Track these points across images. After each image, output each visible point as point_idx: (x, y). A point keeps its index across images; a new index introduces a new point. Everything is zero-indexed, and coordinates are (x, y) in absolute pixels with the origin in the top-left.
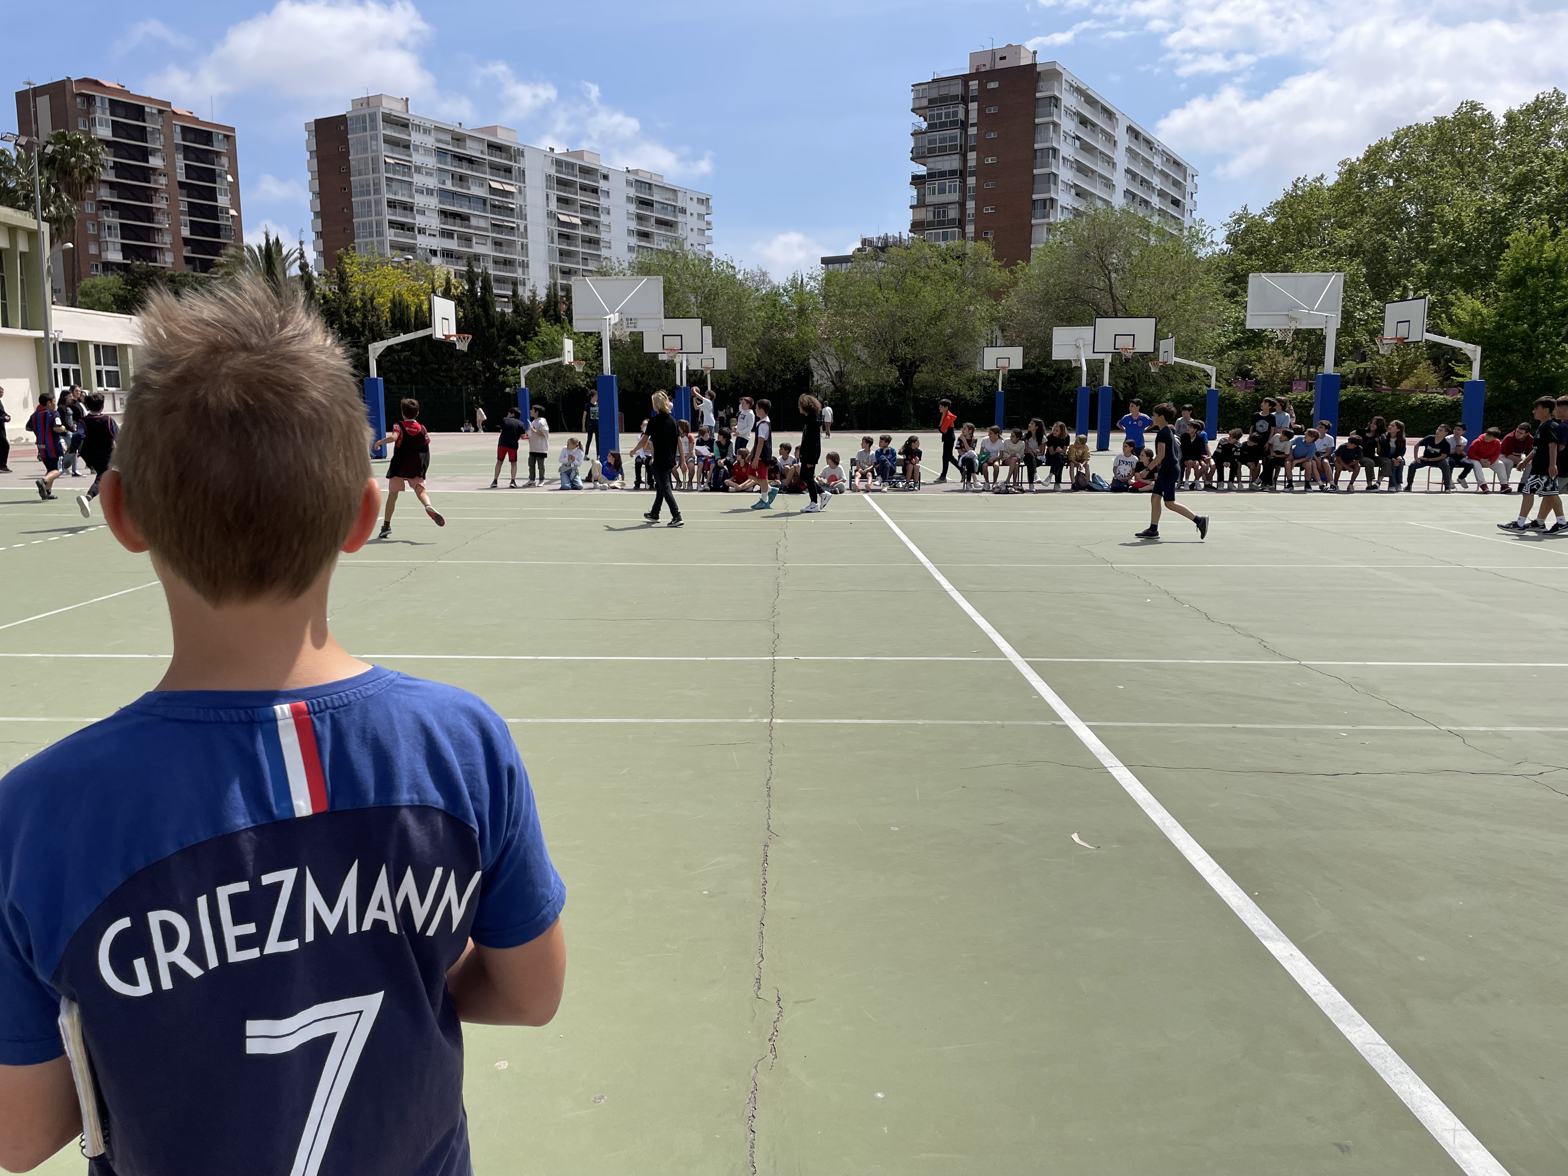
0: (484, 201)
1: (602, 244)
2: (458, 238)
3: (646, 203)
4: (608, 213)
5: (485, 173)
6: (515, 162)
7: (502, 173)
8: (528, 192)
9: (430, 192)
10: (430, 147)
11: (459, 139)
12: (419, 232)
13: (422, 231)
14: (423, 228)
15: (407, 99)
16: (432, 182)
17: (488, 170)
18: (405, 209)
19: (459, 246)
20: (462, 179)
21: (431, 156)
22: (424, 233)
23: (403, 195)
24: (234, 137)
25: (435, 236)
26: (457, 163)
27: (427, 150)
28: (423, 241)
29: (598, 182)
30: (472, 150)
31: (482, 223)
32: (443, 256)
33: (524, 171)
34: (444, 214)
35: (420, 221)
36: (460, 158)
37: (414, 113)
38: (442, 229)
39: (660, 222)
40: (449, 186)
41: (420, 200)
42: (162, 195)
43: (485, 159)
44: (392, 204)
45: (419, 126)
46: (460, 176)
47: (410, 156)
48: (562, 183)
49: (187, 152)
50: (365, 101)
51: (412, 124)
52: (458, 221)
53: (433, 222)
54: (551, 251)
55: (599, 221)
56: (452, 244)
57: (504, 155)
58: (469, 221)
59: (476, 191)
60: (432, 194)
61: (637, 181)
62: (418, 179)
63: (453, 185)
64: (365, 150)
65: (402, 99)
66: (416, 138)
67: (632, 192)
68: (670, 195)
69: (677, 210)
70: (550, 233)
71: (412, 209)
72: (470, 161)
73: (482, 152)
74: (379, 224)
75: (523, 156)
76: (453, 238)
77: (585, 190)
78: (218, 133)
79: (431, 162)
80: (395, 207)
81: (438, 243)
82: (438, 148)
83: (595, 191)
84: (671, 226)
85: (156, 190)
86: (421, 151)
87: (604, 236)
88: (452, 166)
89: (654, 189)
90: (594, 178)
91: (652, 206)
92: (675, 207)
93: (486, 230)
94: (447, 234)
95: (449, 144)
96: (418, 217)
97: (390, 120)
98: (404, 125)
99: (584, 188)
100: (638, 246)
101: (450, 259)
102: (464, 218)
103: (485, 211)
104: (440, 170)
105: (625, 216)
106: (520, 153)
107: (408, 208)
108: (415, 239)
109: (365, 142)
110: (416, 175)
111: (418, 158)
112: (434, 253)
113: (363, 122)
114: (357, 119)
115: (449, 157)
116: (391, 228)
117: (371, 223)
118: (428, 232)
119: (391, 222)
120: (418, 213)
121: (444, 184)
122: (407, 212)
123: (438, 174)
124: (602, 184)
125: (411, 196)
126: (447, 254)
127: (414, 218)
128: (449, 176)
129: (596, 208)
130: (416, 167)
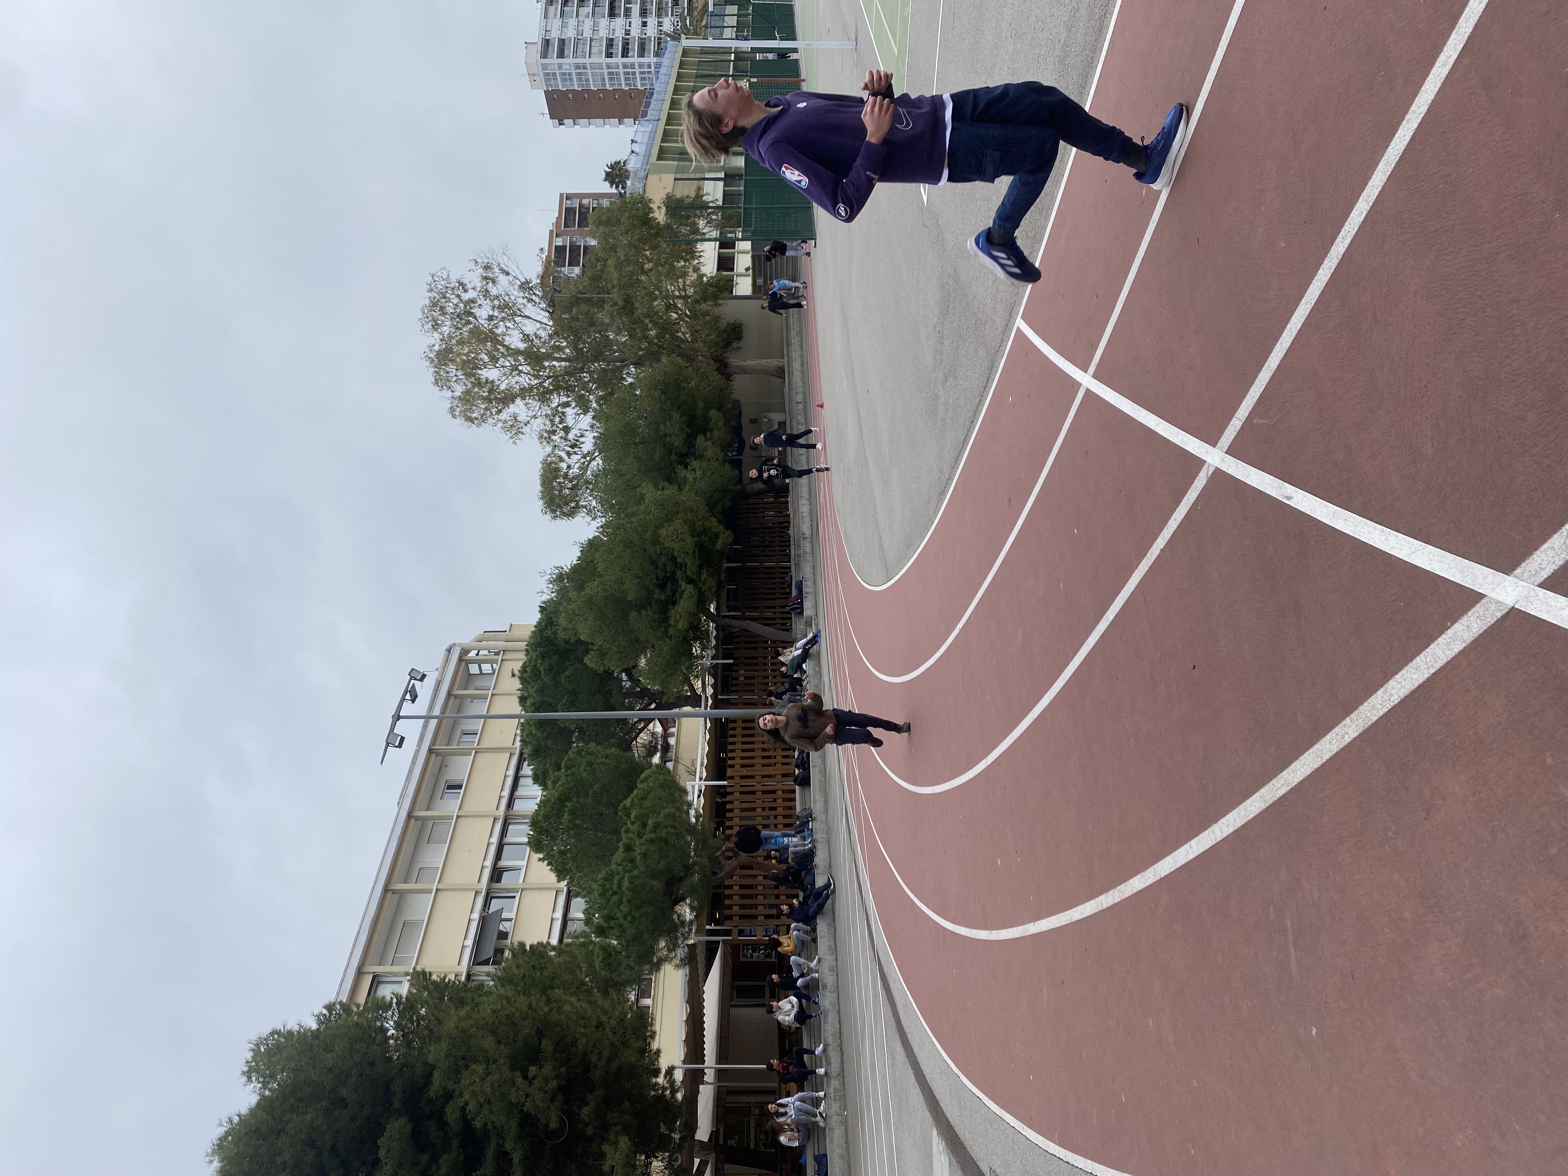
9: (595, 24)
10: (561, 22)
12: (629, 35)
13: (627, 33)
15: (526, 43)
16: (588, 23)
18: (612, 45)
19: (637, 3)
21: (567, 22)
22: (629, 30)
23: (601, 46)
24: (567, 194)
25: (630, 22)
27: (564, 25)
28: (635, 32)
34: (612, 14)
35: (619, 34)
37: (536, 37)
38: (624, 17)
40: (589, 9)
41: (603, 33)
44: (609, 55)
45: (546, 32)
47: (570, 39)
50: (531, 78)
51: (545, 37)
53: (620, 22)
56: (635, 9)
60: (598, 23)
62: (588, 34)
63: (588, 6)
64: (570, 74)
65: (526, 48)
66: (555, 35)
71: (612, 40)
74: (625, 66)
76: (630, 8)
78: (566, 207)
79: (572, 22)
80: (612, 53)
81: (636, 20)
82: (560, 17)
86: (565, 30)
94: (628, 13)
95: (557, 9)
96: (616, 35)
97: (545, 54)
98: (547, 43)
101: (648, 11)
104: (577, 15)
107: (610, 43)
108: (634, 38)
109: (564, 74)
110: (584, 35)
111: (570, 33)
112: (644, 24)
113: (549, 77)
114: (547, 80)
115: (566, 8)
116: (627, 57)
117: (625, 73)
118: (628, 28)
119: (623, 56)
120: (613, 34)
121: (589, 13)
122: (614, 43)
123: (581, 18)
125: (601, 39)
126: (644, 13)
127: (618, 38)
128: (581, 9)
130: (578, 34)
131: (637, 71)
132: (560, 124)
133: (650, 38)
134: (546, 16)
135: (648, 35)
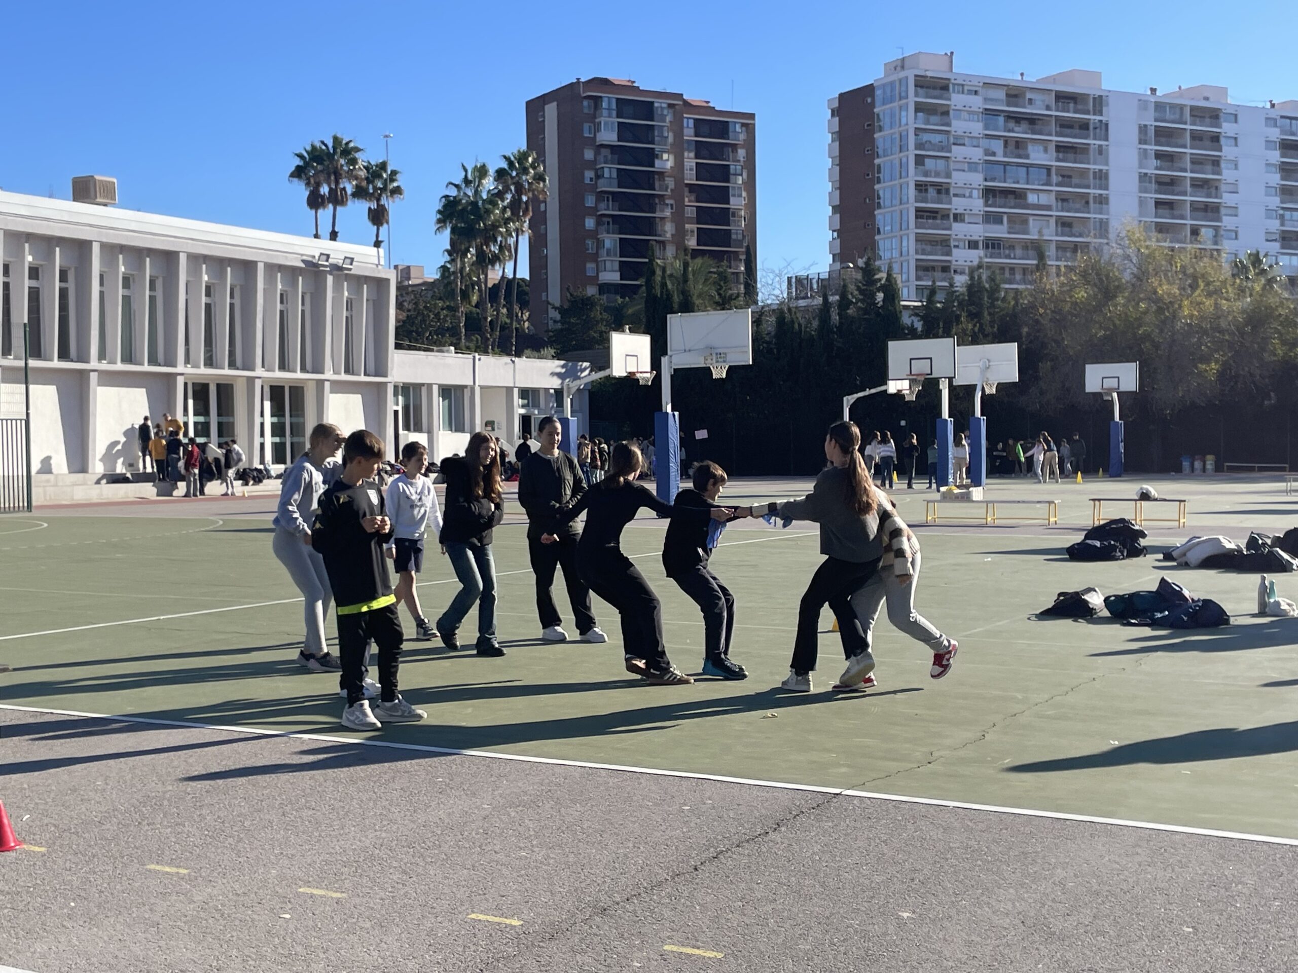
0: (1049, 169)
1: (1223, 211)
2: (1009, 221)
4: (1236, 168)
5: (1050, 134)
6: (1095, 114)
7: (1077, 131)
8: (1113, 152)
9: (972, 167)
10: (977, 110)
11: (1015, 94)
12: (956, 220)
13: (958, 218)
14: (961, 214)
15: (952, 53)
16: (976, 155)
17: (1054, 128)
18: (938, 192)
19: (1009, 232)
20: (1019, 145)
21: (978, 120)
22: (963, 221)
23: (937, 175)
24: (754, 125)
25: (976, 222)
26: (1011, 124)
27: (972, 114)
28: (959, 230)
29: (1221, 127)
30: (1035, 105)
31: (1044, 199)
32: (987, 247)
33: (1107, 125)
34: (989, 193)
35: (957, 205)
36: (1016, 119)
37: (960, 70)
38: (986, 212)
40: (999, 156)
41: (959, 178)
42: (668, 201)
43: (1051, 116)
44: (921, 188)
45: (963, 85)
46: (1017, 142)
47: (949, 125)
48: (1163, 135)
49: (700, 149)
50: (899, 63)
51: (954, 85)
52: (1009, 200)
53: (977, 205)
55: (1220, 180)
56: (1000, 231)
57: (1078, 106)
58: (1025, 198)
59: (1038, 156)
60: (976, 171)
61: (1282, 117)
62: (958, 152)
63: (1005, 155)
64: (894, 125)
65: (946, 54)
66: (957, 101)
67: (1275, 134)
70: (1143, 203)
71: (947, 191)
72: (1032, 121)
73: (1048, 108)
74: (903, 214)
75: (1106, 105)
76: (1001, 222)
77: (1201, 139)
78: (735, 123)
79: (977, 128)
80: (923, 191)
81: (978, 231)
82: (986, 109)
83: (1214, 139)
85: (661, 197)
86: (965, 115)
87: (1227, 199)
88: (1005, 130)
90: (1213, 121)
93: (1048, 208)
94: (991, 219)
95: (1000, 103)
96: (956, 200)
97: (922, 83)
98: (942, 86)
99: (1197, 137)
100: (1283, 208)
101: (997, 251)
102: (1018, 196)
103: (1048, 183)
104: (987, 136)
105: (1263, 168)
106: (1103, 102)
107: (942, 190)
108: (950, 229)
109: (894, 115)
110: (954, 148)
111: (958, 126)
112: (973, 245)
113: (894, 91)
114: (887, 88)
115: (1001, 119)
116: (917, 217)
118: (967, 219)
119: (918, 210)
120: (955, 195)
121: (994, 154)
122: (940, 196)
123: (985, 143)
124: (1227, 128)
125: (948, 176)
126: (992, 245)
127: (950, 203)
128: (1001, 143)
129: (1216, 163)
130: (956, 137)
132: (833, 111)
133: (949, 253)
134: (988, 86)
135: (955, 251)
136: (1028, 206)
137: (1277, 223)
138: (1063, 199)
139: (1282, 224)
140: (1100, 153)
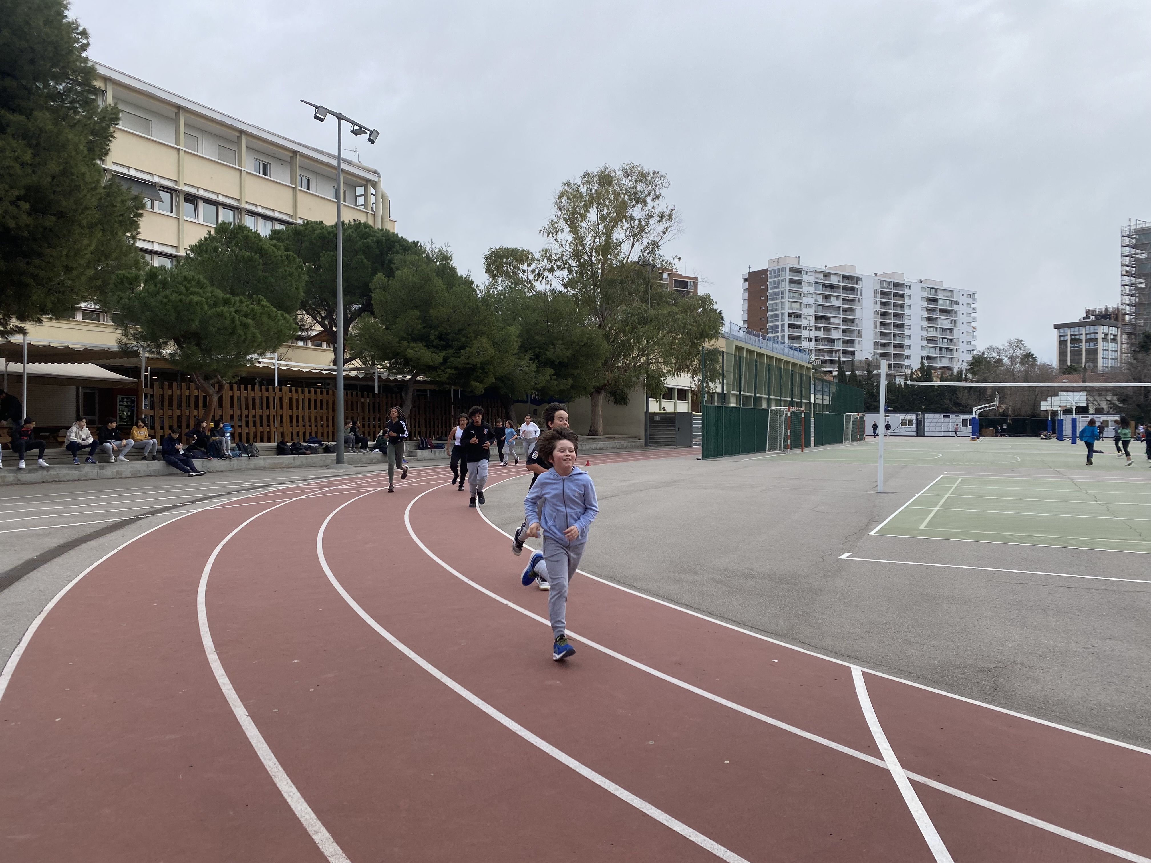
0: (839, 308)
1: (905, 327)
2: (824, 330)
3: (934, 301)
4: (910, 308)
5: (840, 293)
6: (857, 285)
7: (850, 292)
8: (864, 301)
9: (810, 306)
10: (812, 282)
11: (827, 275)
12: (803, 329)
13: (805, 328)
15: (799, 257)
16: (812, 301)
17: (841, 290)
18: (797, 317)
19: (824, 335)
20: (828, 297)
21: (812, 287)
22: (806, 329)
23: (797, 310)
25: (811, 330)
26: (825, 289)
27: (810, 284)
28: (805, 333)
29: (905, 291)
30: (834, 280)
31: (836, 321)
32: (815, 341)
33: (861, 289)
34: (817, 318)
35: (804, 322)
36: (826, 286)
37: (803, 264)
38: (815, 326)
39: (942, 311)
40: (820, 302)
41: (805, 311)
43: (841, 285)
44: (790, 315)
45: (807, 271)
46: (826, 296)
47: (801, 288)
48: (883, 294)
50: (776, 260)
51: (803, 270)
52: (823, 321)
53: (813, 323)
54: (876, 333)
55: (904, 314)
56: (820, 334)
57: (850, 281)
58: (830, 320)
59: (834, 302)
60: (811, 308)
61: (928, 287)
62: (805, 300)
63: (822, 301)
64: (778, 287)
65: (796, 257)
66: (805, 278)
67: (925, 295)
68: (949, 294)
69: (953, 303)
70: (875, 323)
71: (800, 317)
72: (832, 287)
73: (839, 282)
74: (783, 326)
75: (862, 281)
76: (821, 330)
77: (897, 296)
79: (812, 290)
80: (791, 317)
81: (813, 334)
82: (816, 282)
83: (902, 296)
84: (949, 313)
86: (807, 284)
87: (907, 322)
88: (823, 291)
89: (939, 292)
90: (902, 289)
91: (938, 302)
92: (952, 301)
93: (839, 324)
94: (818, 329)
95: (821, 279)
96: (803, 320)
97: (792, 270)
98: (799, 272)
99: (895, 295)
100: (928, 327)
101: (818, 343)
102: (827, 319)
103: (839, 314)
104: (817, 294)
105: (921, 308)
106: (860, 279)
107: (798, 316)
108: (801, 333)
109: (778, 283)
110: (804, 298)
111: (805, 288)
112: (810, 340)
113: (777, 272)
114: (774, 271)
115: (821, 286)
116: (789, 328)
117: (778, 326)
118: (808, 328)
119: (789, 325)
120: (804, 318)
121: (818, 301)
122: (798, 319)
123: (814, 296)
124: (907, 292)
125: (801, 310)
126: (817, 340)
127: (802, 321)
128: (821, 296)
129: (902, 306)
130: (804, 293)
131: (780, 334)
132: (745, 279)
133: (801, 343)
134: (816, 272)
135: (803, 342)
136: (829, 324)
137: (926, 332)
138: (844, 321)
139: (928, 334)
140: (859, 301)
